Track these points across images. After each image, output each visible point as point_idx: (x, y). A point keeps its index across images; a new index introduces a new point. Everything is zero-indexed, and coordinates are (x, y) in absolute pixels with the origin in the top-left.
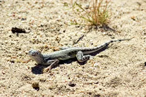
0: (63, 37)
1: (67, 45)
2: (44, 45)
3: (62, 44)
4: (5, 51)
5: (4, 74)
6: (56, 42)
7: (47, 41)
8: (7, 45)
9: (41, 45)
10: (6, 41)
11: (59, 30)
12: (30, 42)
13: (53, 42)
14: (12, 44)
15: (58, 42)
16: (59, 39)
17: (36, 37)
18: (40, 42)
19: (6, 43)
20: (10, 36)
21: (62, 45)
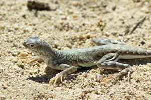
0: (111, 19)
1: (115, 34)
2: (78, 35)
3: (107, 33)
4: (12, 44)
5: (5, 88)
6: (98, 29)
7: (83, 28)
8: (17, 32)
9: (72, 34)
10: (16, 25)
11: (105, 6)
12: (56, 27)
13: (93, 28)
14: (25, 31)
15: (102, 30)
16: (103, 24)
17: (66, 19)
18: (72, 28)
19: (16, 29)
20: (24, 16)
21: (107, 36)
